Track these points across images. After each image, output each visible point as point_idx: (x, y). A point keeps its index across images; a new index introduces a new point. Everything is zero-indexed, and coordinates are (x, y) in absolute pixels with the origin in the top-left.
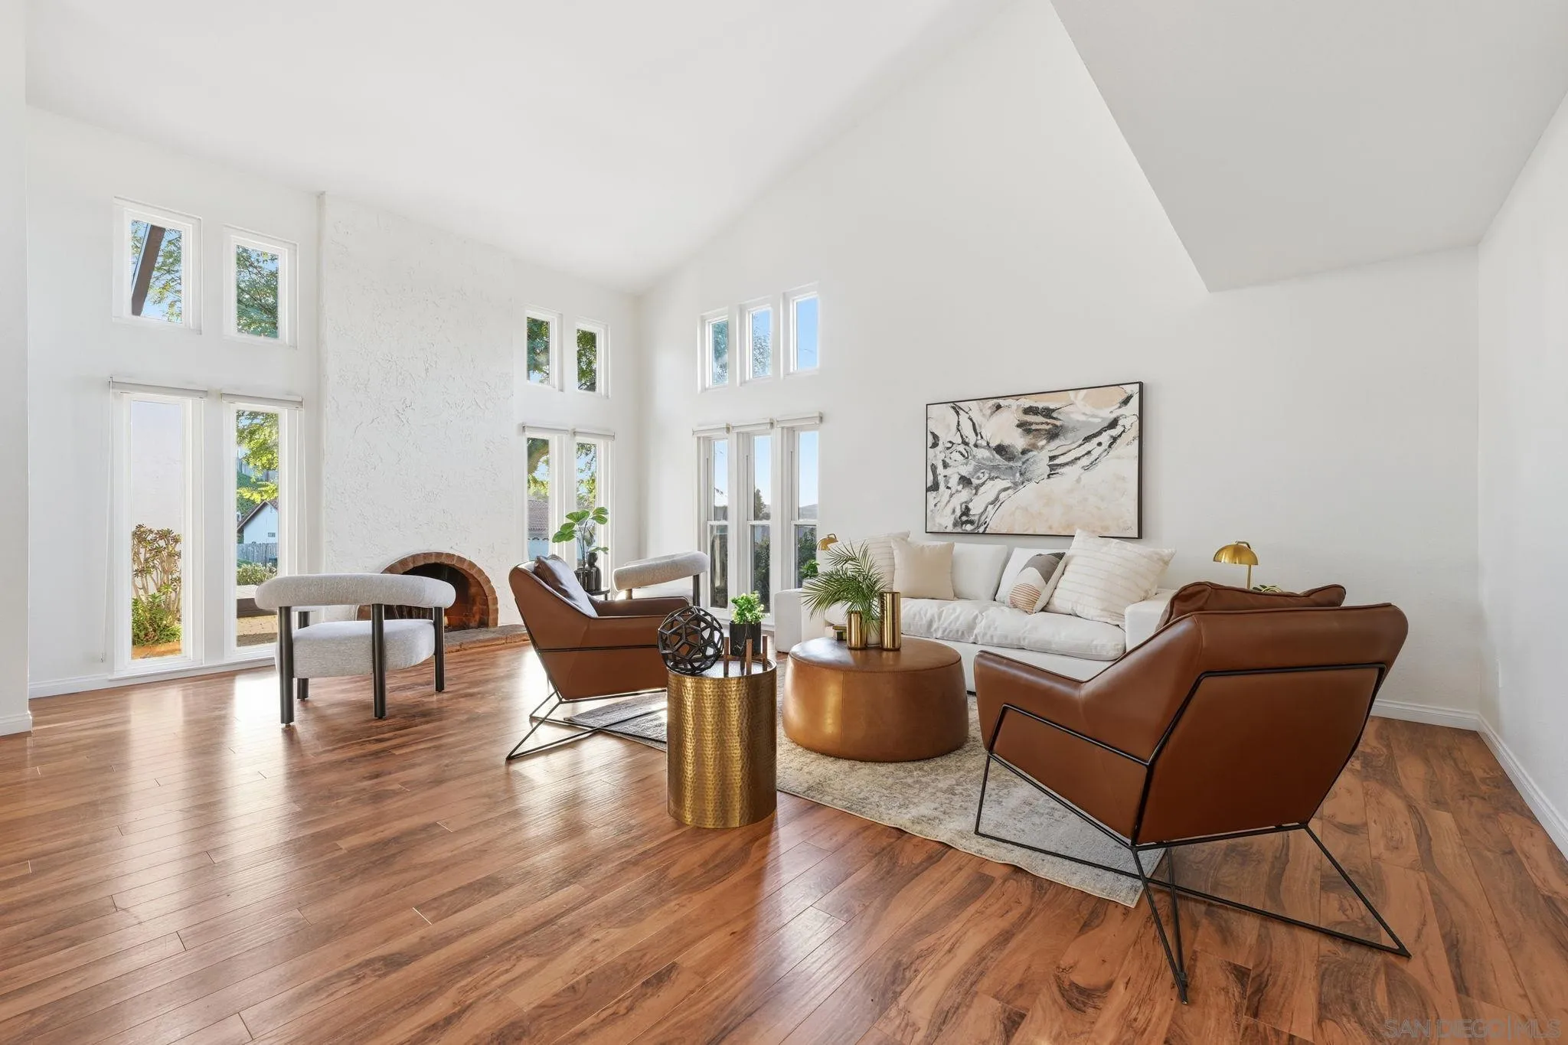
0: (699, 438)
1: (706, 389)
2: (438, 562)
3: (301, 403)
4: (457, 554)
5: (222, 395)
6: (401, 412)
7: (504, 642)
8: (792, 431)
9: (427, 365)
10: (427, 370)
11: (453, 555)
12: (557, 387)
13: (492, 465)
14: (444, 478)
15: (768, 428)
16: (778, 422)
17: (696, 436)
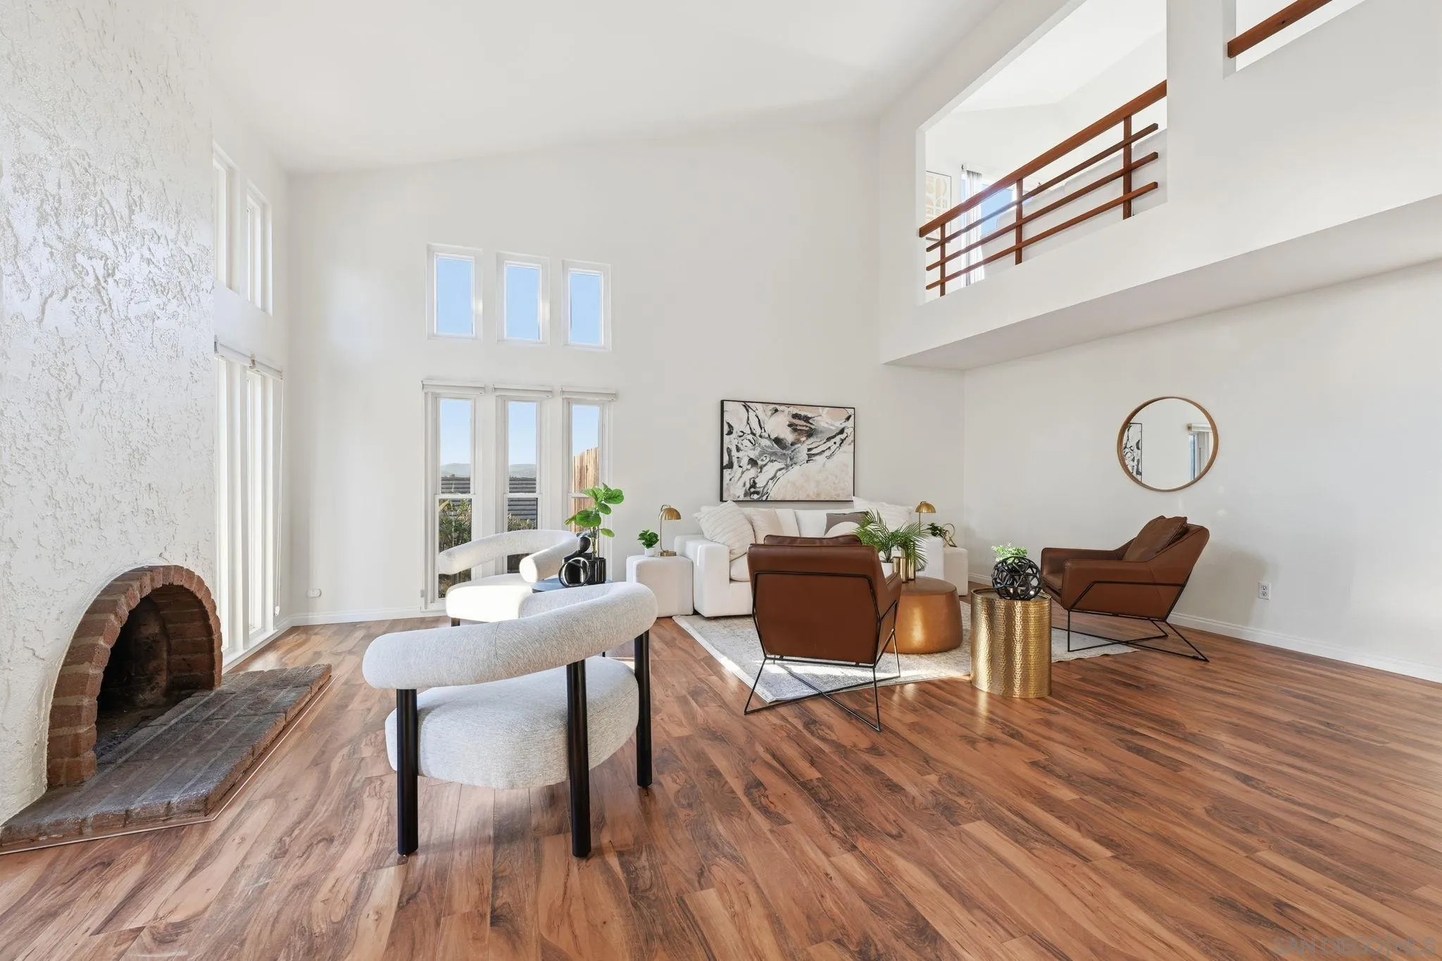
0: (427, 393)
1: (434, 336)
6: (102, 280)
13: (196, 404)
14: (150, 424)
15: (544, 395)
16: (563, 392)
17: (425, 390)
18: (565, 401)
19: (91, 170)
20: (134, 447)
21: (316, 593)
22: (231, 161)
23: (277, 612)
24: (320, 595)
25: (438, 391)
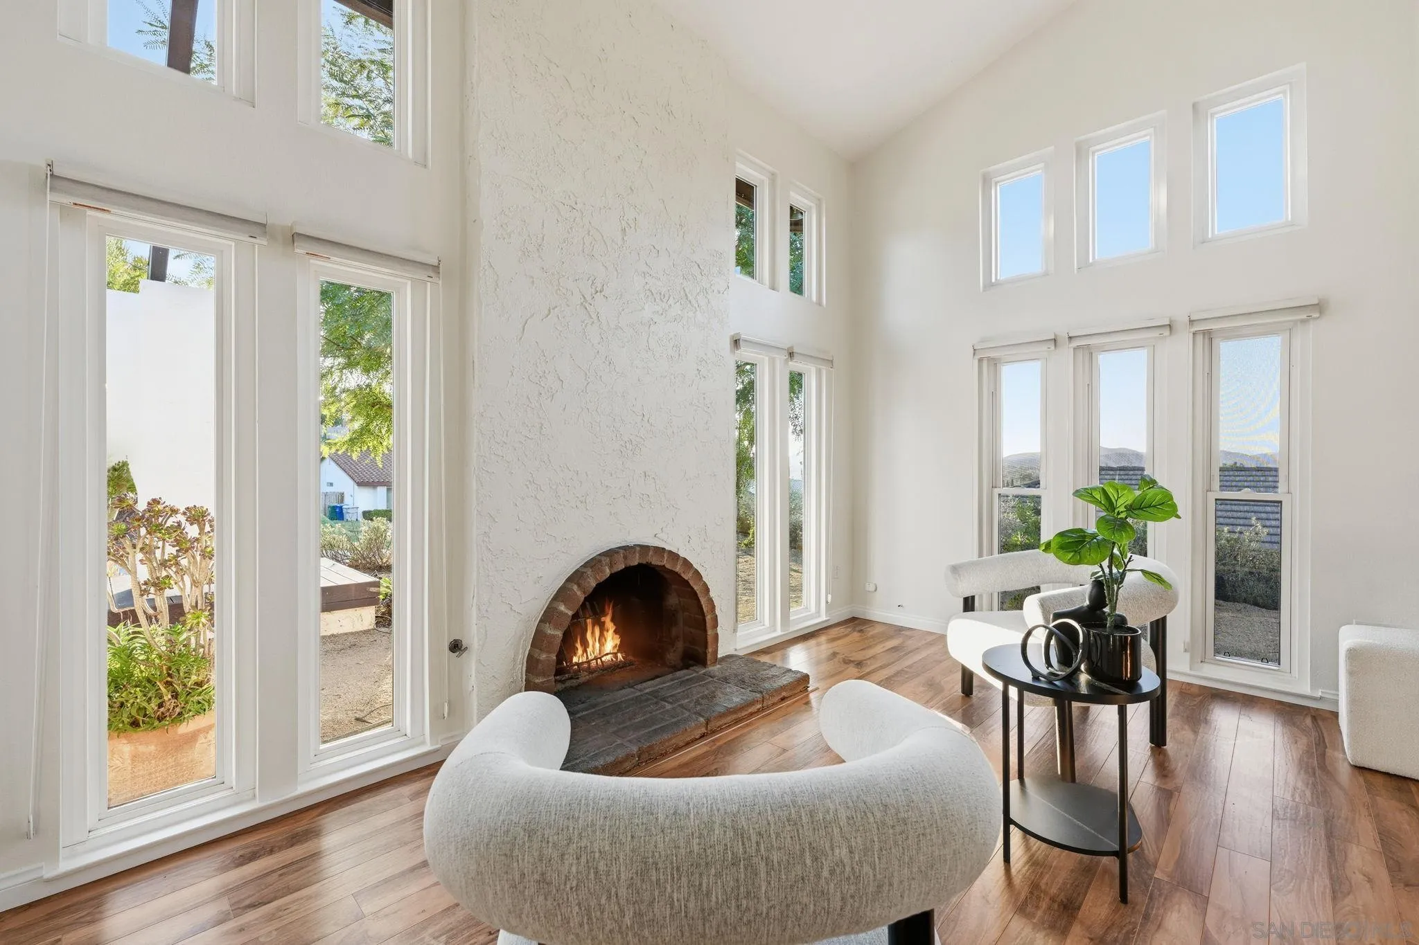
0: (980, 360)
1: (992, 285)
2: (644, 562)
3: (436, 268)
4: (668, 548)
5: (295, 237)
6: (588, 298)
7: (759, 706)
8: (1209, 336)
9: (623, 223)
10: (624, 230)
11: (664, 549)
12: (767, 283)
13: (704, 398)
14: (646, 419)
15: (1155, 334)
16: (1191, 322)
17: (977, 357)
18: (1200, 338)
19: (578, 207)
20: (626, 439)
21: (872, 588)
22: (771, 168)
23: (829, 600)
24: (876, 590)
25: (993, 354)
